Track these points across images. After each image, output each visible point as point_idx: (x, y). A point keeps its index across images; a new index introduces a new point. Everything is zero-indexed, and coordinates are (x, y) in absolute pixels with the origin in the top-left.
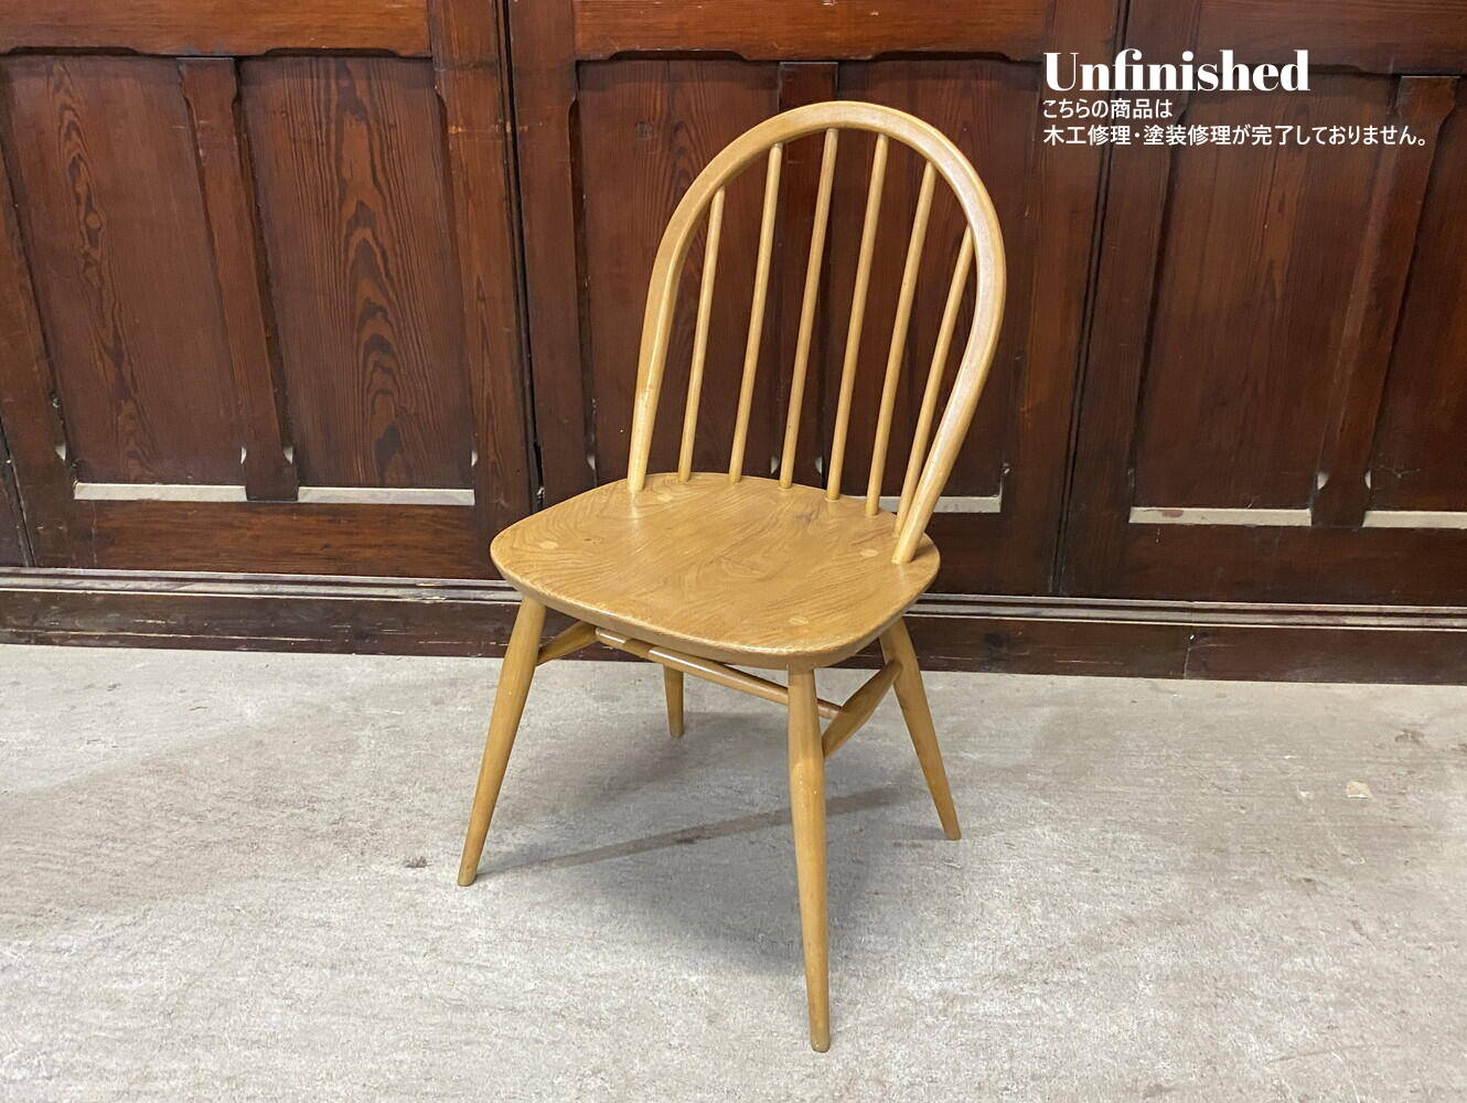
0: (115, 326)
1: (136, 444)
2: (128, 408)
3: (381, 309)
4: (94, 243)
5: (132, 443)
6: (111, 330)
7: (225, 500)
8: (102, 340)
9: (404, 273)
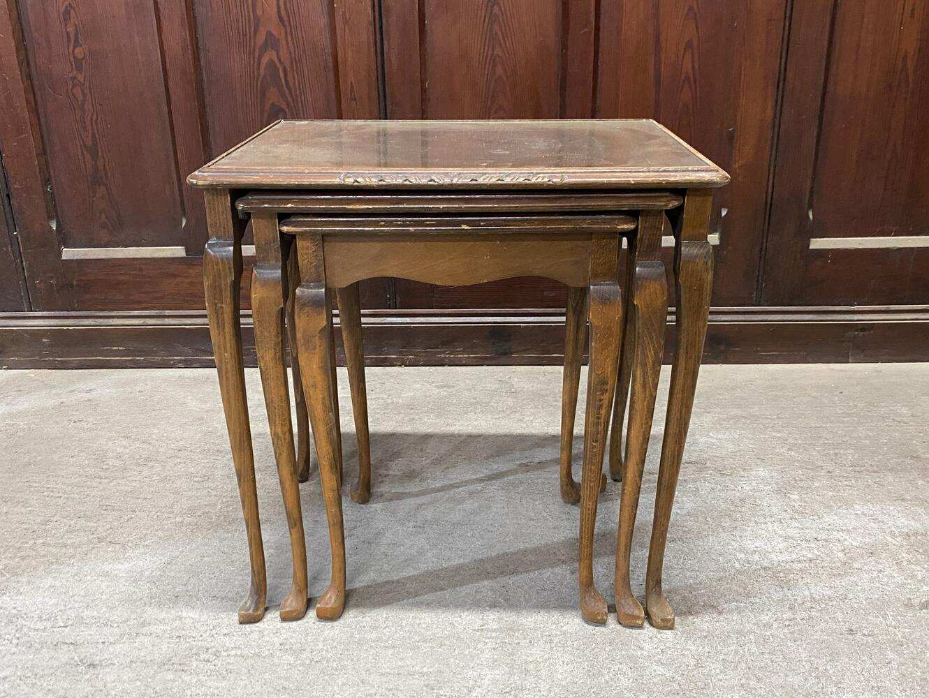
0: (93, 129)
1: (107, 218)
2: (101, 191)
3: (282, 110)
4: (79, 68)
5: (103, 216)
6: (90, 135)
7: (169, 256)
8: (83, 141)
9: (299, 83)
